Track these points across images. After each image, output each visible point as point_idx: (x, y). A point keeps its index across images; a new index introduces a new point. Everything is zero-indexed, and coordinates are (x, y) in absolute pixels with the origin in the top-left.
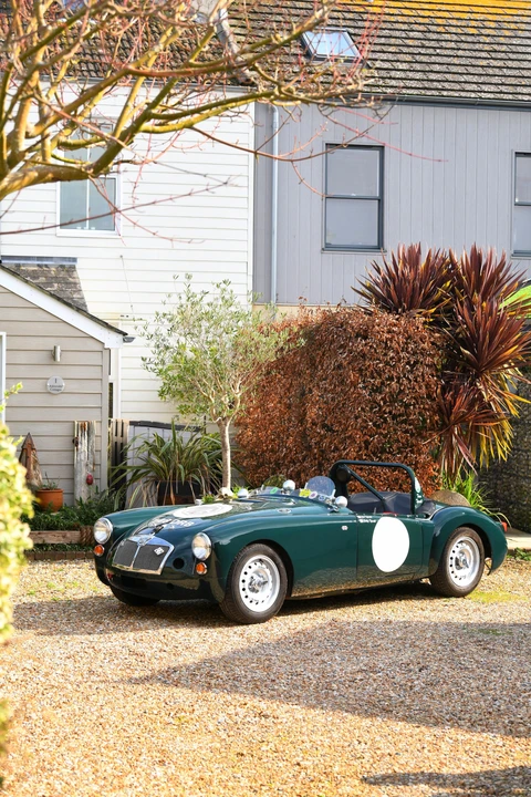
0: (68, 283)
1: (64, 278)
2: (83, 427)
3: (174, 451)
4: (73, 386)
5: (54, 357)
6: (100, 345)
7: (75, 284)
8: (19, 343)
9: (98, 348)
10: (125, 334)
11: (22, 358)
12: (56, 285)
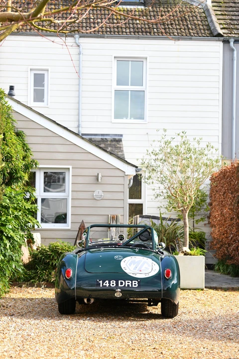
0: (116, 147)
1: (114, 145)
2: (113, 218)
3: (162, 230)
4: (108, 196)
5: (97, 179)
6: (123, 173)
7: (120, 147)
8: (79, 172)
9: (122, 174)
10: (137, 167)
11: (80, 180)
12: (110, 148)
